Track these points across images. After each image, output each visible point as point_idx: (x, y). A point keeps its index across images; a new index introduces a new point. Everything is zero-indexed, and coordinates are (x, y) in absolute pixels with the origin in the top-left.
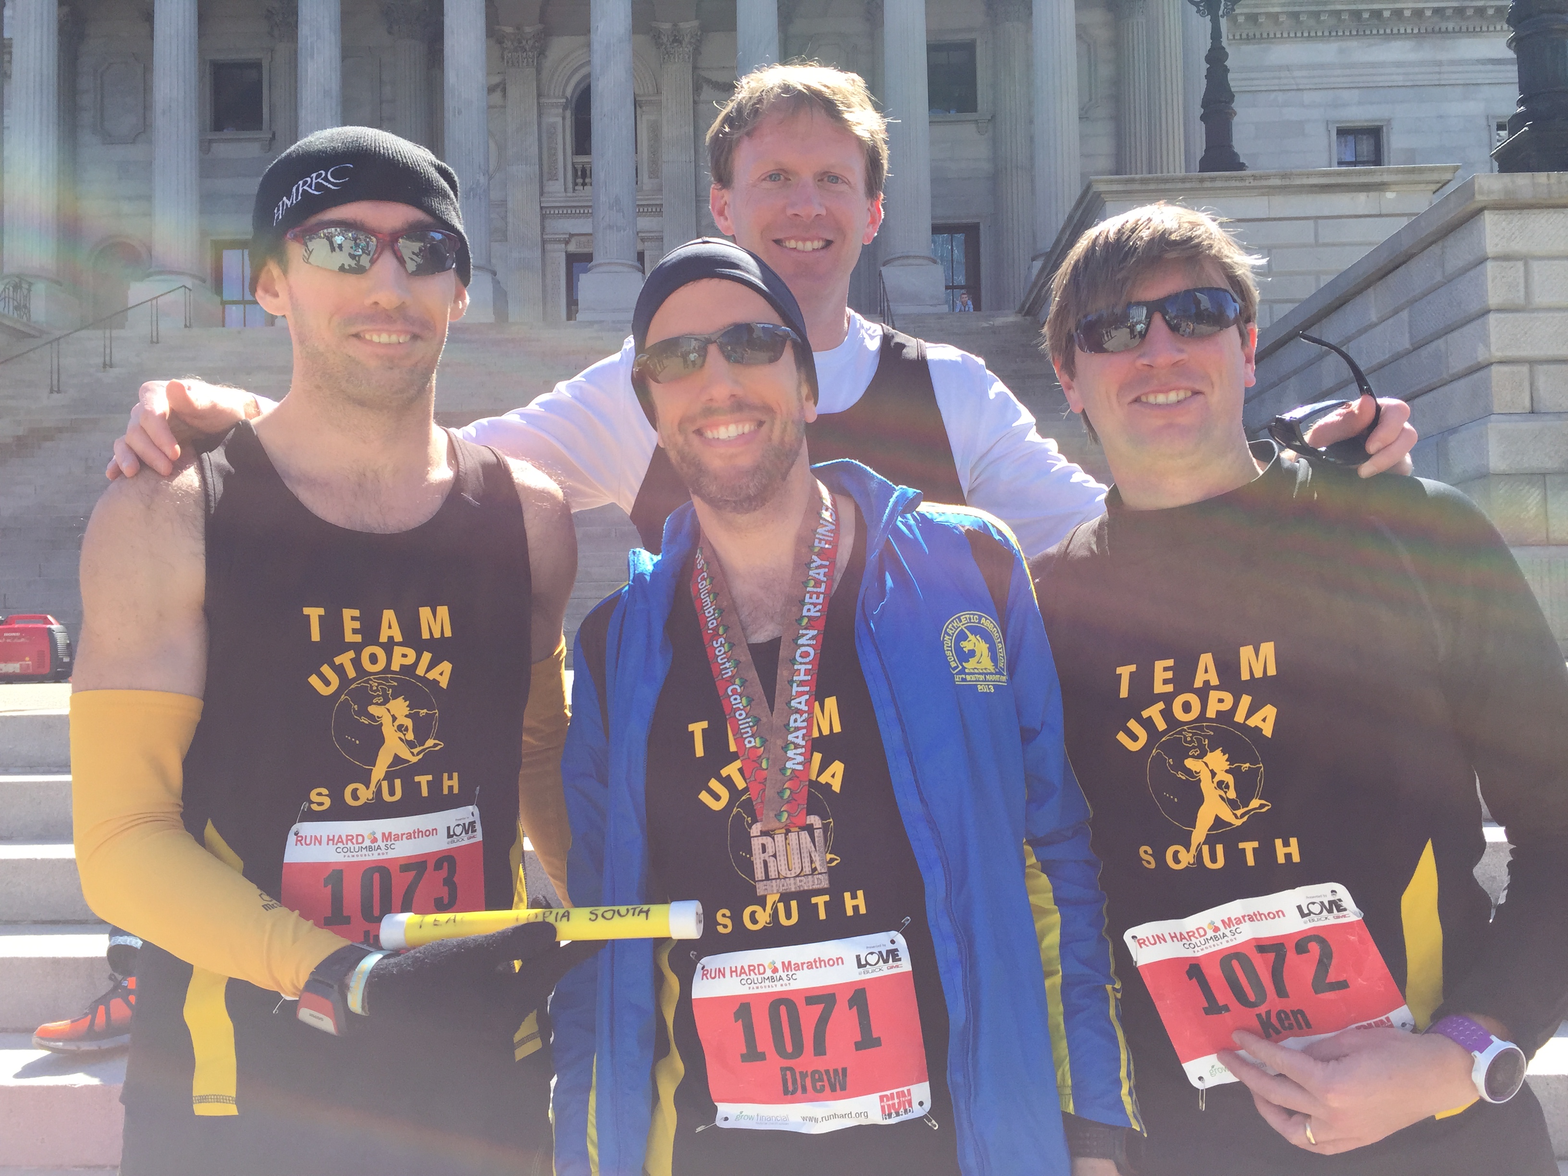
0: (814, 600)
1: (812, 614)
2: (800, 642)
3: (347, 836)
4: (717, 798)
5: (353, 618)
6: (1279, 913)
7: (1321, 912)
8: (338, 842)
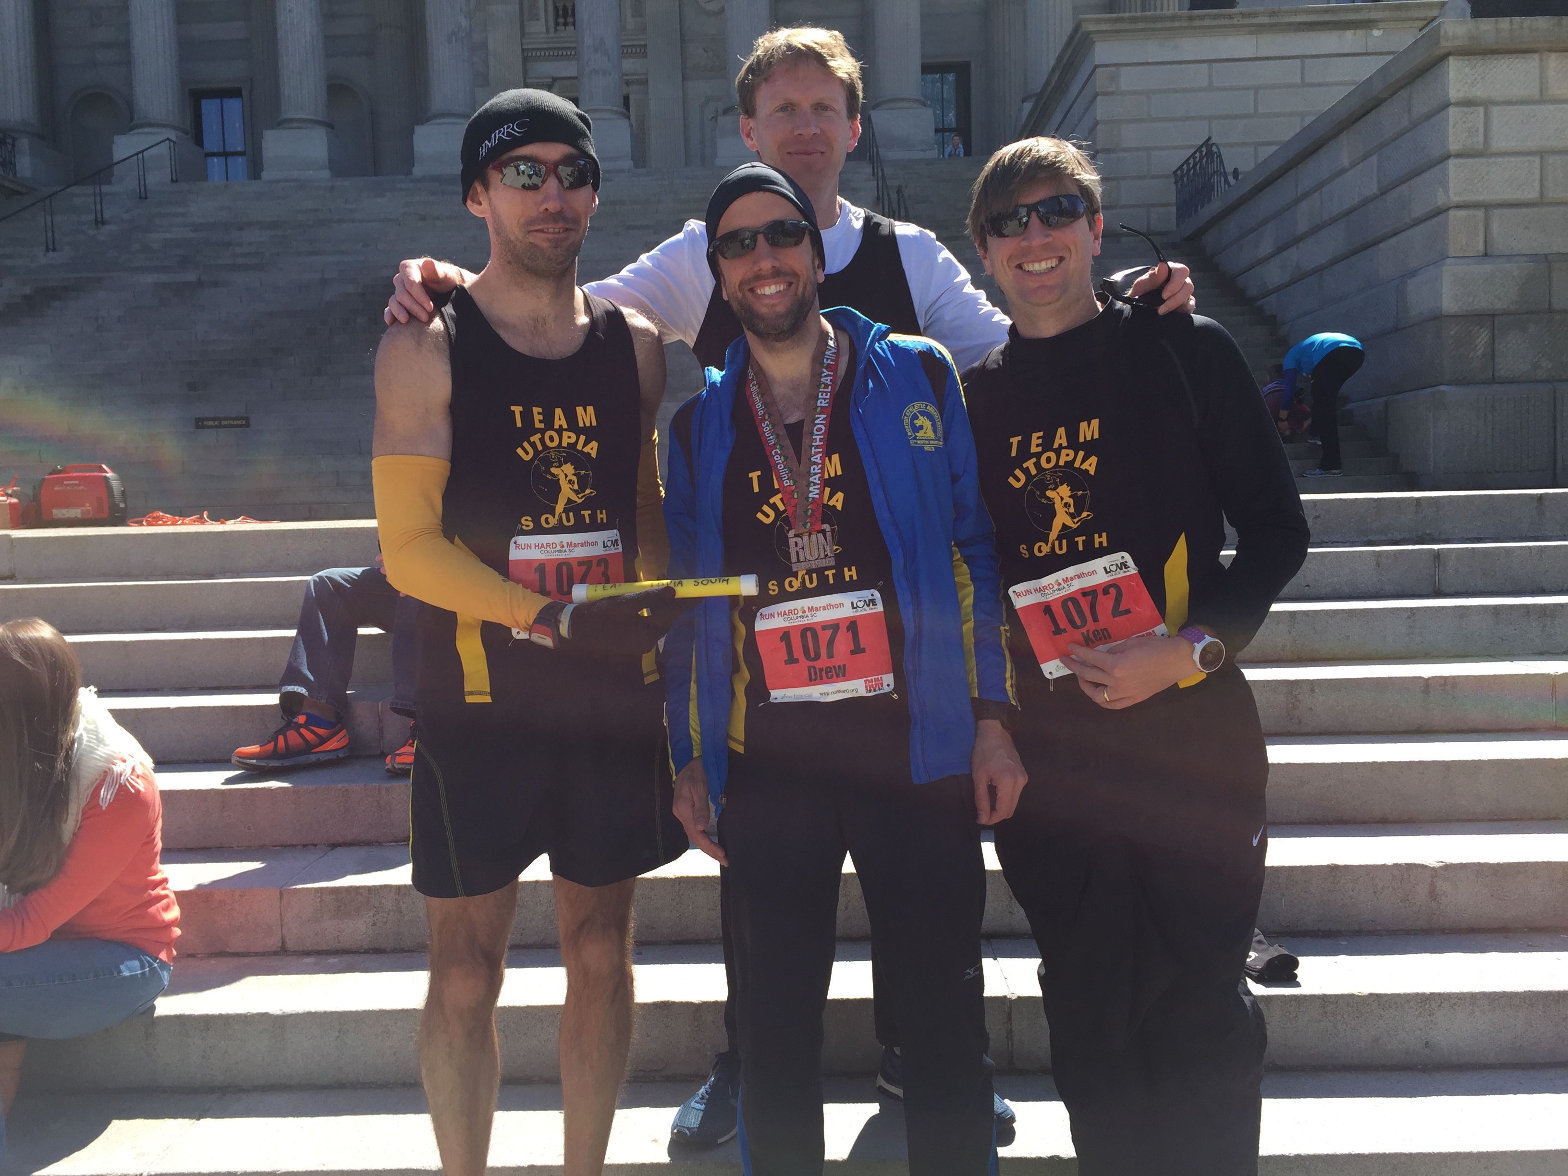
0: (824, 396)
1: (823, 405)
2: (816, 422)
3: (547, 544)
4: (767, 516)
5: (539, 413)
6: (1094, 572)
7: (1116, 570)
8: (541, 547)
